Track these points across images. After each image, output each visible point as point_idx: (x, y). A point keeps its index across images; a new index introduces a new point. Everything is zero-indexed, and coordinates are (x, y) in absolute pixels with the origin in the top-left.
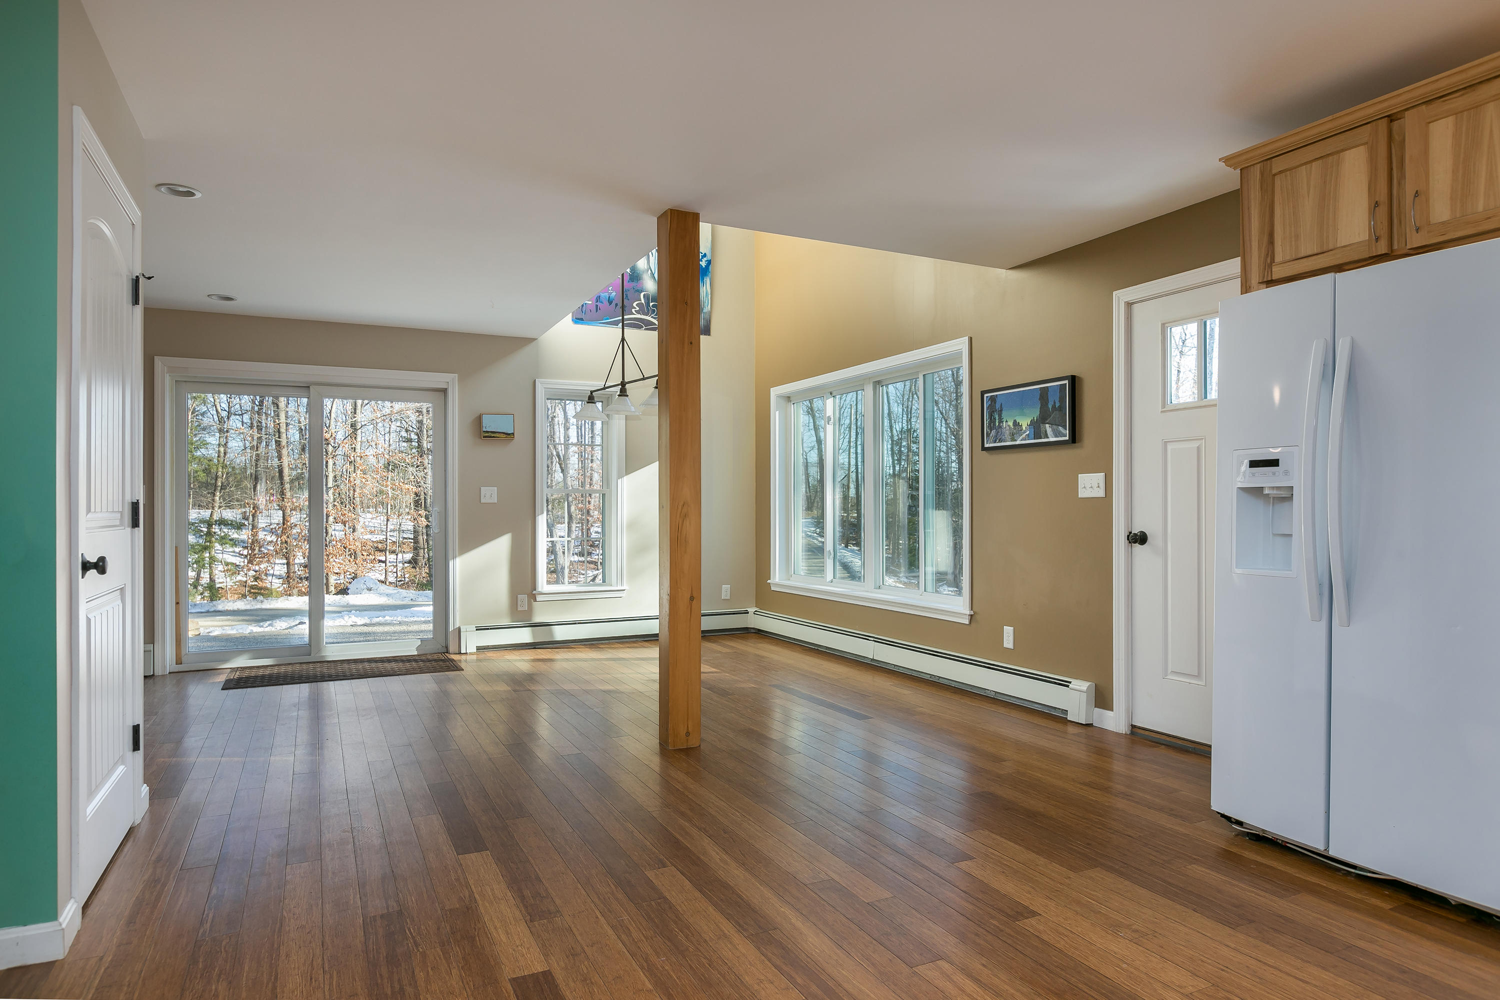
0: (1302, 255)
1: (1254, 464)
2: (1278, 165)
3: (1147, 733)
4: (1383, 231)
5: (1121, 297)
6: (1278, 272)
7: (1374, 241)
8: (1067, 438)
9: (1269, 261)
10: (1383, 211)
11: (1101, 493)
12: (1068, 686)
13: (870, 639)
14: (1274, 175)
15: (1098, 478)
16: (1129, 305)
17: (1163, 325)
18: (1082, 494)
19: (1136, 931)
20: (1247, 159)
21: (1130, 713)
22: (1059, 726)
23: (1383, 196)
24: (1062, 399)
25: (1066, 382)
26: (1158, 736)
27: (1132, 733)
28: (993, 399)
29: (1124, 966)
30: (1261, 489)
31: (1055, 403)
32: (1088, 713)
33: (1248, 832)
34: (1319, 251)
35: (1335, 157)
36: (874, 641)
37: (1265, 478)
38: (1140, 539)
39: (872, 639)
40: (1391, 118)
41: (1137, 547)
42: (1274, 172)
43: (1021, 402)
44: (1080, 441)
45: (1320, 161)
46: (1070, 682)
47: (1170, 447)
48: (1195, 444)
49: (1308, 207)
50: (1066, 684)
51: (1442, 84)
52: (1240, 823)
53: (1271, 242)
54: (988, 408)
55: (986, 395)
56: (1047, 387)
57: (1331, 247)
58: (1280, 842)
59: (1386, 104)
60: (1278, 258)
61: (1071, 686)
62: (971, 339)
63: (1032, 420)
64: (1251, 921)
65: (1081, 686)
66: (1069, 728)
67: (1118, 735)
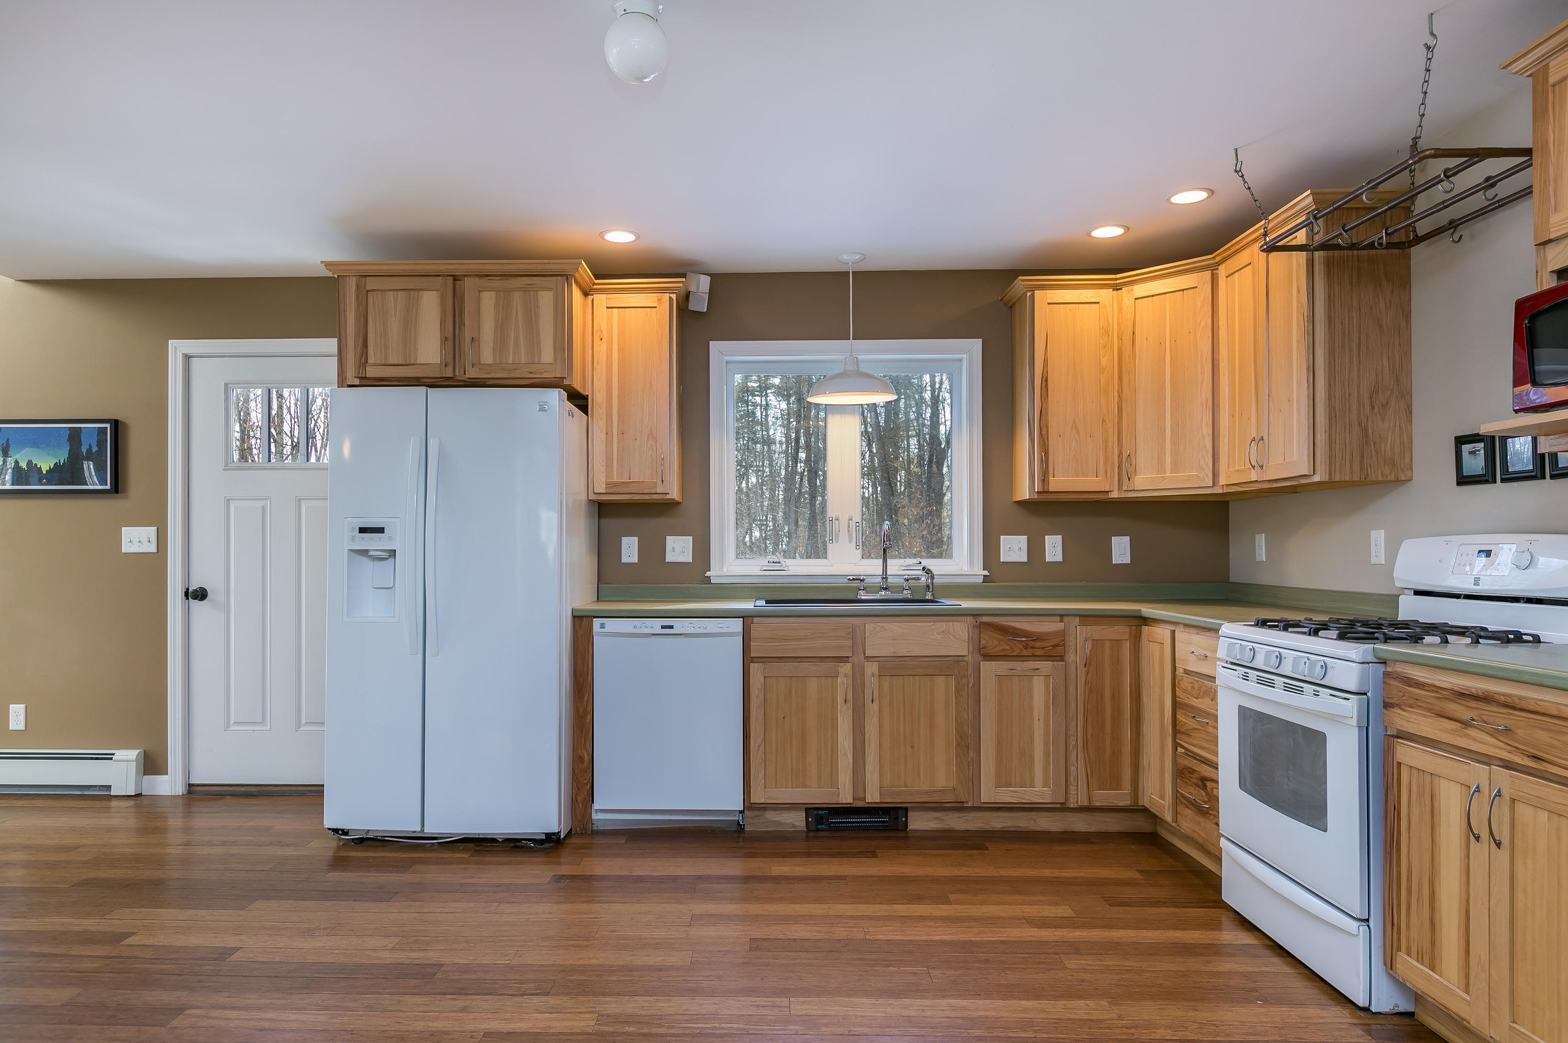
0: (391, 362)
1: (362, 530)
2: (371, 284)
3: (206, 788)
4: (450, 361)
5: (177, 348)
6: (371, 372)
7: (444, 366)
8: (108, 487)
9: (363, 360)
10: (450, 344)
11: (152, 548)
12: (111, 759)
14: (368, 291)
15: (151, 532)
16: (187, 358)
17: (226, 385)
18: (126, 548)
19: (324, 929)
20: (345, 270)
21: (187, 773)
22: (104, 803)
23: (450, 335)
24: (101, 444)
25: (108, 425)
26: (220, 789)
27: (189, 792)
29: (336, 951)
30: (367, 551)
31: (90, 446)
32: (138, 783)
33: (353, 839)
34: (404, 363)
35: (416, 293)
37: (372, 542)
38: (201, 595)
40: (456, 278)
41: (195, 604)
42: (368, 288)
43: (38, 440)
44: (124, 491)
45: (404, 292)
46: (113, 754)
47: (232, 505)
48: (261, 503)
49: (395, 326)
50: (109, 758)
51: (490, 267)
52: (345, 832)
53: (365, 345)
56: (79, 428)
57: (412, 362)
58: (380, 838)
59: (451, 267)
60: (371, 360)
61: (114, 757)
63: (57, 463)
64: (397, 893)
65: (128, 756)
66: (114, 803)
67: (175, 797)
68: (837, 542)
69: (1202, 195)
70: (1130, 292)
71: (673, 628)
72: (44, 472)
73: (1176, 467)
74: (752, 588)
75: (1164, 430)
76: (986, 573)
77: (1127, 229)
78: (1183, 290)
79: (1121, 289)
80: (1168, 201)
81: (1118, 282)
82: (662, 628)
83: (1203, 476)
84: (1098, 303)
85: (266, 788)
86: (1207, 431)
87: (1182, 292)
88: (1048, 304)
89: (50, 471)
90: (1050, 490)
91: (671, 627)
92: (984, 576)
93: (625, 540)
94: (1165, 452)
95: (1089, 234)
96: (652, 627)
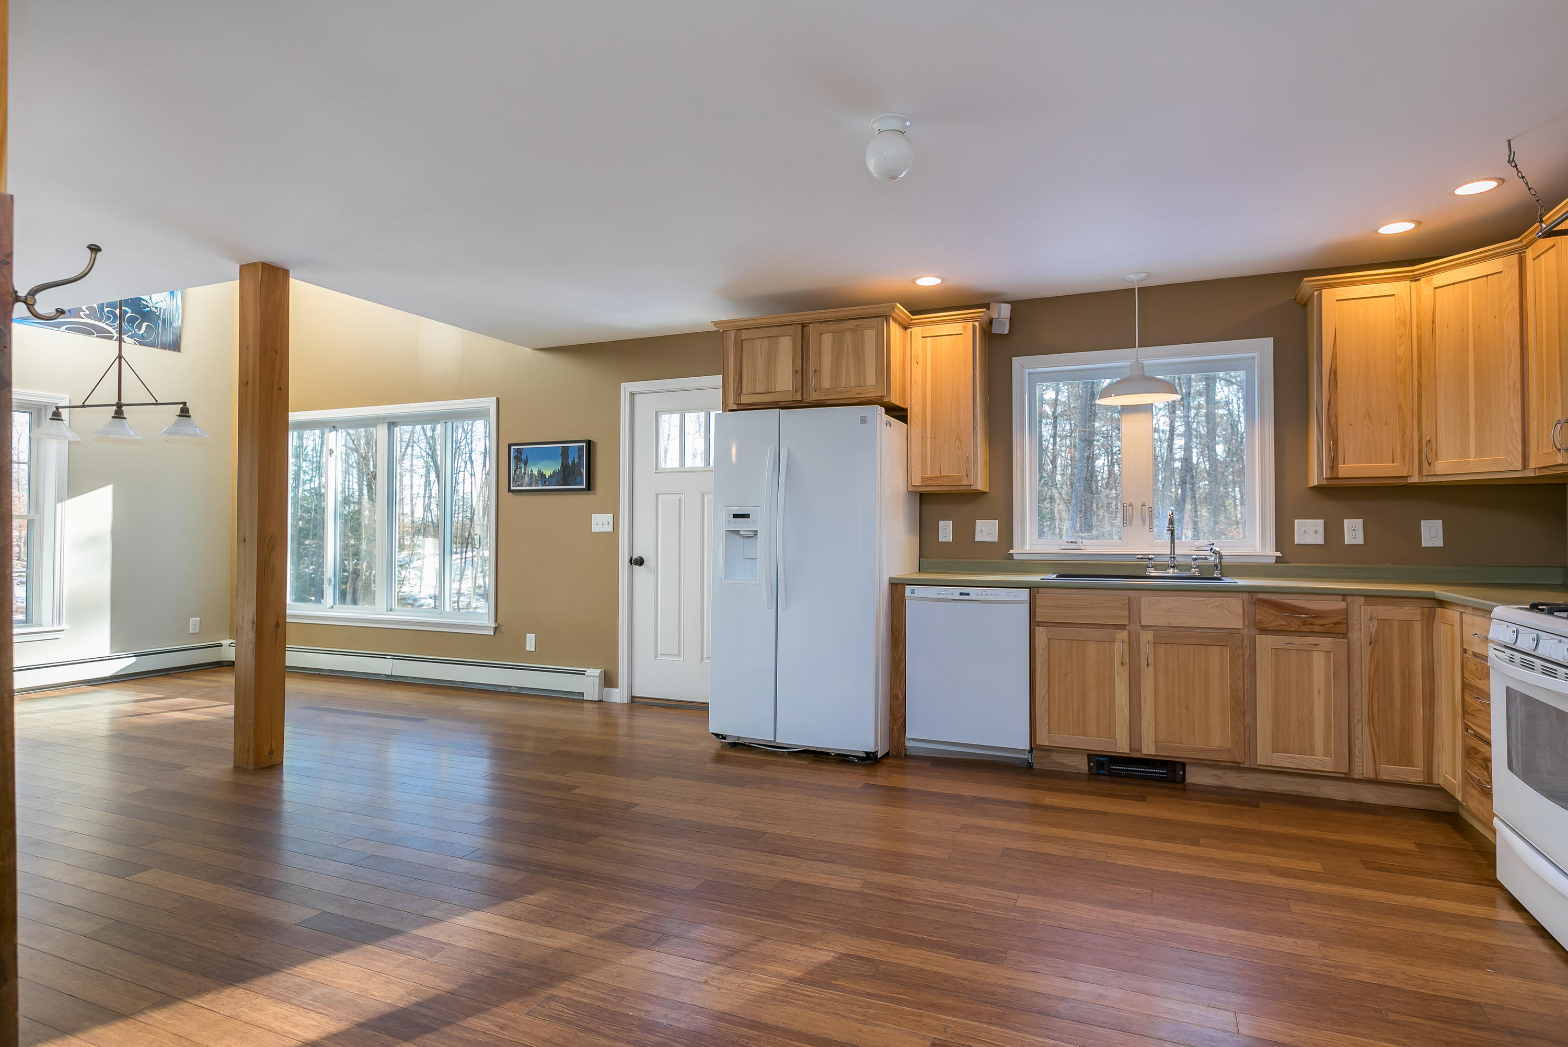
0: (757, 392)
1: (735, 516)
2: (745, 335)
3: (643, 700)
4: (799, 388)
5: (627, 388)
6: (745, 399)
7: (795, 392)
8: (584, 487)
9: (739, 391)
10: (799, 375)
11: (610, 529)
12: (584, 674)
13: (387, 657)
14: (742, 340)
15: (609, 517)
16: (632, 395)
17: (656, 412)
18: (595, 529)
19: (696, 799)
20: (727, 326)
21: (631, 688)
22: (579, 705)
23: (799, 369)
24: (580, 457)
25: (584, 444)
26: (651, 701)
27: (632, 702)
28: (519, 451)
29: (699, 814)
30: (739, 531)
31: (574, 458)
32: (601, 693)
33: (729, 742)
34: (767, 391)
35: (775, 338)
36: (392, 658)
37: (740, 524)
38: (640, 562)
39: (390, 657)
40: (804, 326)
41: (636, 567)
42: (742, 338)
43: (546, 455)
44: (594, 489)
45: (767, 339)
46: (586, 671)
47: (660, 498)
48: (679, 497)
49: (761, 364)
50: (582, 673)
51: (827, 315)
52: (724, 737)
53: (741, 380)
54: (514, 458)
55: (512, 447)
56: (568, 446)
57: (773, 391)
58: (747, 744)
59: (800, 317)
60: (744, 391)
61: (586, 673)
62: (498, 400)
63: (555, 470)
64: (749, 782)
65: (594, 673)
66: (586, 705)
67: (623, 704)
68: (1131, 525)
69: (1493, 184)
70: (1430, 282)
71: (969, 595)
72: (547, 477)
73: (1481, 451)
74: (1049, 564)
75: (1468, 415)
76: (1279, 554)
77: (1418, 223)
78: (1487, 276)
79: (1419, 280)
80: (1452, 193)
81: (1416, 273)
82: (960, 595)
83: (1512, 459)
84: (1394, 295)
85: (681, 703)
86: (1515, 413)
87: (1486, 278)
88: (1337, 300)
89: (551, 476)
90: (1339, 477)
91: (968, 594)
92: (1277, 557)
93: (941, 523)
94: (1469, 437)
95: (1376, 231)
96: (952, 594)
